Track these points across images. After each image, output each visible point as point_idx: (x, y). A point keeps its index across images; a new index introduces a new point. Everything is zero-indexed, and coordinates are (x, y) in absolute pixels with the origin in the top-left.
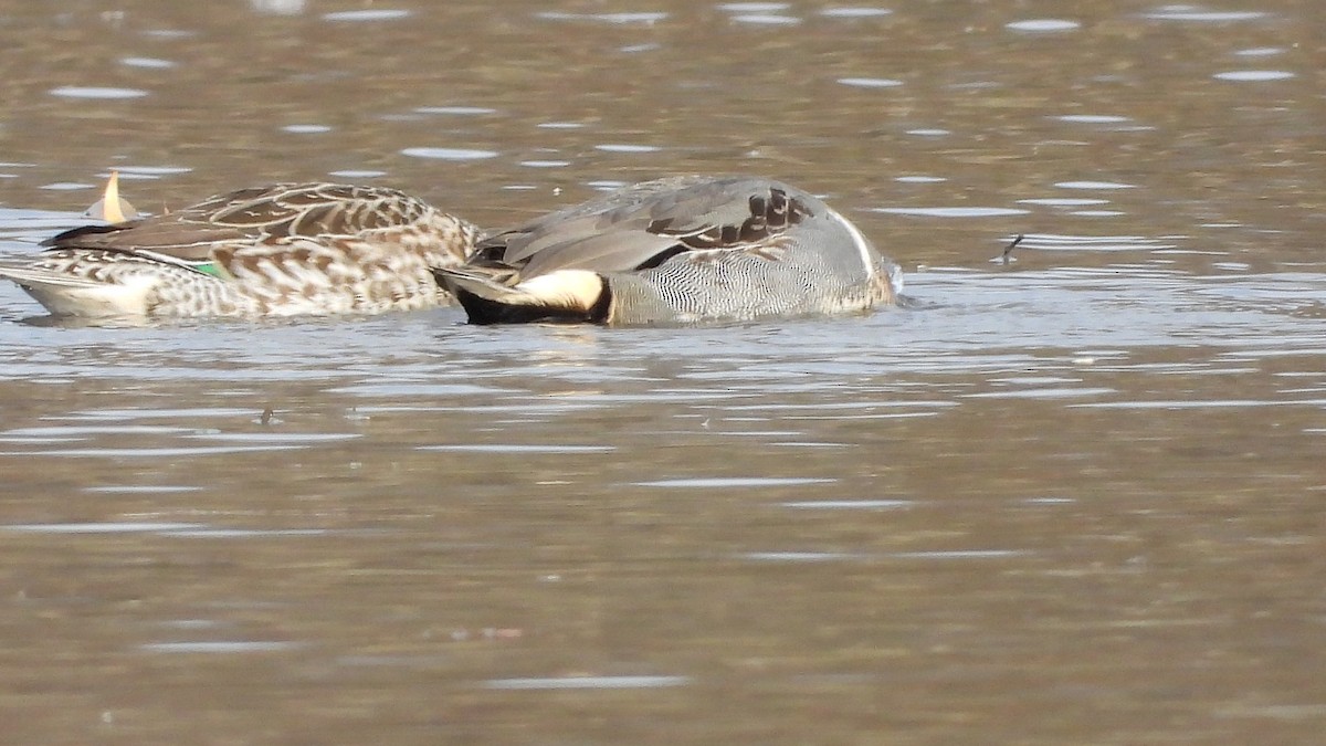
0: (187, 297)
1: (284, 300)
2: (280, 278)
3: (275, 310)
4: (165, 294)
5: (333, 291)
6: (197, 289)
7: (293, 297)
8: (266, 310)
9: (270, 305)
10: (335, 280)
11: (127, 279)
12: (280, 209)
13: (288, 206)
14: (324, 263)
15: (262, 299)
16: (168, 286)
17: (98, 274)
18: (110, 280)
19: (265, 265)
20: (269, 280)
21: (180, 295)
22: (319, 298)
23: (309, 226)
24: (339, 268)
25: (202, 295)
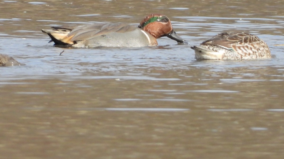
0: (230, 56)
1: (245, 56)
2: (245, 51)
3: (243, 58)
4: (226, 55)
5: (253, 54)
6: (232, 54)
7: (247, 55)
8: (242, 58)
9: (243, 57)
10: (253, 52)
11: (219, 51)
12: (239, 37)
13: (240, 37)
14: (251, 49)
15: (242, 55)
16: (226, 53)
17: (214, 50)
18: (216, 51)
19: (242, 48)
20: (243, 51)
21: (229, 55)
22: (251, 56)
23: (246, 41)
24: (253, 49)
25: (233, 55)
